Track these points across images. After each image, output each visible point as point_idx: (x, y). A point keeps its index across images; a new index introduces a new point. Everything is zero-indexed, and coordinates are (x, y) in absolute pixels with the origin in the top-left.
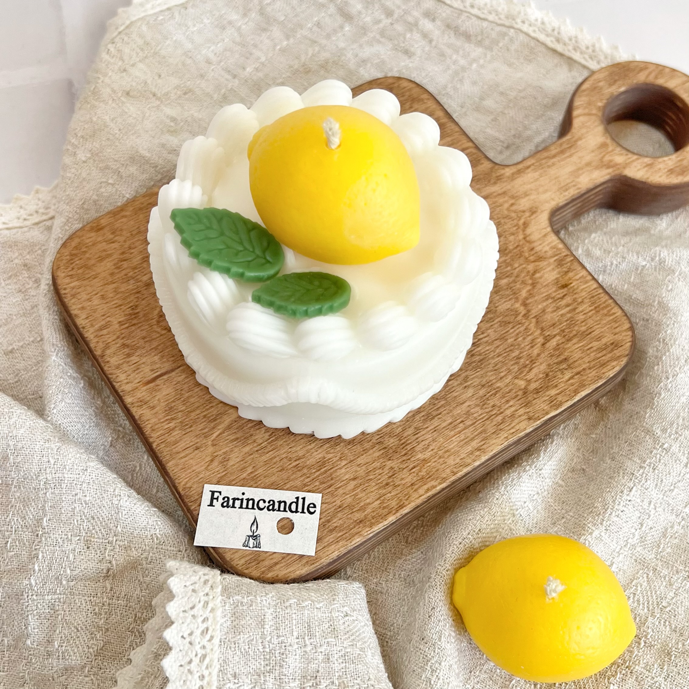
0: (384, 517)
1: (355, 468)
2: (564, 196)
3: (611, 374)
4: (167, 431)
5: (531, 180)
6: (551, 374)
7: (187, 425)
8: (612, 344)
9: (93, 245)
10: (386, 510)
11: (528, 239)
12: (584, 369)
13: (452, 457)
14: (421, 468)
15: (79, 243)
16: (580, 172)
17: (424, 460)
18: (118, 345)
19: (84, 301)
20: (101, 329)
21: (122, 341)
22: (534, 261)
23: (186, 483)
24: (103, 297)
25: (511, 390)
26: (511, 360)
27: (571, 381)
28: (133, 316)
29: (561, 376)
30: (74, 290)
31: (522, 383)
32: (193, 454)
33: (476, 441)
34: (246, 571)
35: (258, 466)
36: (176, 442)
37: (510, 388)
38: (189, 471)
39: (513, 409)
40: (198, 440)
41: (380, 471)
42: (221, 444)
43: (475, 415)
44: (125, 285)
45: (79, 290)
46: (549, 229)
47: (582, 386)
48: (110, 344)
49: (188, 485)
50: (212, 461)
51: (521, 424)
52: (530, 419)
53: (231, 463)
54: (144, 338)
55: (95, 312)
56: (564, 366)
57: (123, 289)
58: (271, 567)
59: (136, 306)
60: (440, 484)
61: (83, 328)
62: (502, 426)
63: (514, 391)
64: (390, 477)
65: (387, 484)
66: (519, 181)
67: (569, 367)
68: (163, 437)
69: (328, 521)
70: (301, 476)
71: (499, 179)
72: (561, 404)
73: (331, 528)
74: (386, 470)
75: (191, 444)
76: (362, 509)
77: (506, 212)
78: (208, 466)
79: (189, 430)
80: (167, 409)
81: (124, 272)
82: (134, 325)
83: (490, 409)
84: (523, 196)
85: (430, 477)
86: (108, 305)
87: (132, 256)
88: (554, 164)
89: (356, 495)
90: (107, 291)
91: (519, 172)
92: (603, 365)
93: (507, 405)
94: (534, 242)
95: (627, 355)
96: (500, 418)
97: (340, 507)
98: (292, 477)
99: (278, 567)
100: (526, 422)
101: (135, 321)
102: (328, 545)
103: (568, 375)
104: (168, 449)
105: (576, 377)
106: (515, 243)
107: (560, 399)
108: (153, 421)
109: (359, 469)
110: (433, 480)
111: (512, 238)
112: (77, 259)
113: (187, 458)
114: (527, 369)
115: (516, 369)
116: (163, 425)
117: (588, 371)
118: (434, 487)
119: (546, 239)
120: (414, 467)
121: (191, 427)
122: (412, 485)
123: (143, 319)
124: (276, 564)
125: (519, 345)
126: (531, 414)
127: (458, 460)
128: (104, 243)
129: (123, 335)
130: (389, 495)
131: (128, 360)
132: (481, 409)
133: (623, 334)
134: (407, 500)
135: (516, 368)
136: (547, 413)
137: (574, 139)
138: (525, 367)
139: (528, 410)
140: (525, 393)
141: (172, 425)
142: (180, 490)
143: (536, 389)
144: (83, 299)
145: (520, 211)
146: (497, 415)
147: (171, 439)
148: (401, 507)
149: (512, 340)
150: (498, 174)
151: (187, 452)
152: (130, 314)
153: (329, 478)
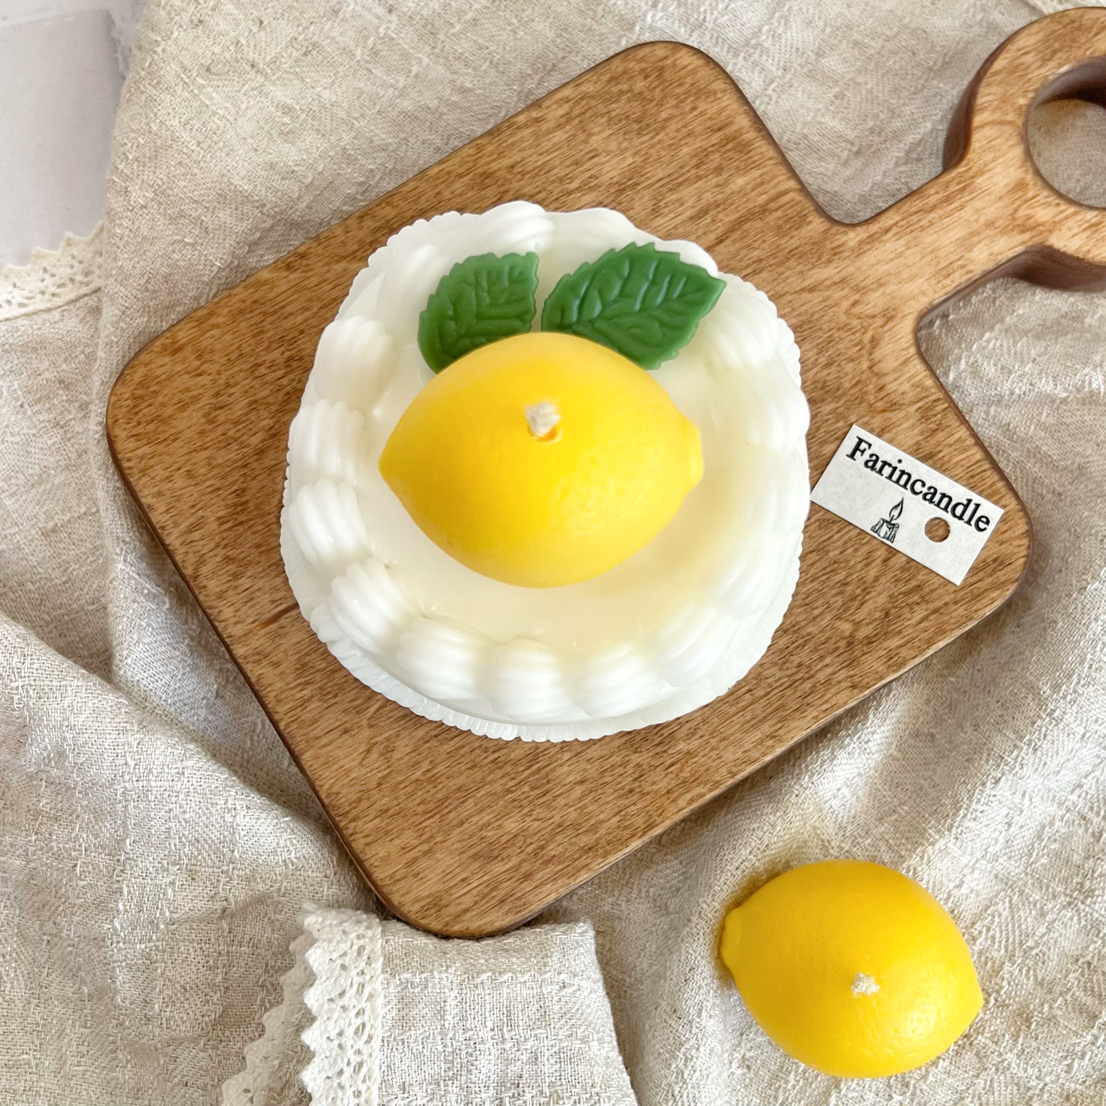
0: (625, 842)
1: (583, 765)
2: (944, 287)
3: (988, 611)
4: (299, 702)
5: (891, 256)
6: (893, 611)
7: (329, 693)
8: (995, 560)
9: (168, 378)
10: (628, 831)
11: (876, 369)
12: (946, 604)
13: (731, 749)
14: (683, 766)
15: (146, 375)
16: (975, 239)
17: (688, 753)
18: (218, 559)
19: (160, 481)
20: (190, 530)
21: (224, 551)
22: (883, 411)
23: (332, 786)
24: (190, 474)
25: (829, 638)
26: (832, 588)
27: (923, 625)
28: (239, 509)
29: (908, 615)
30: (144, 461)
31: (846, 627)
32: (341, 740)
33: (768, 723)
34: (423, 922)
35: (438, 761)
36: (314, 721)
37: (827, 635)
38: (336, 767)
39: (829, 670)
40: (347, 718)
41: (621, 770)
42: (382, 724)
43: (770, 680)
44: (223, 452)
45: (152, 462)
46: (913, 350)
47: (941, 632)
48: (206, 557)
49: (334, 790)
50: (368, 751)
51: (839, 696)
52: (854, 687)
53: (397, 755)
54: (258, 546)
55: (178, 501)
56: (915, 598)
57: (220, 461)
58: (459, 916)
59: (244, 490)
60: (710, 790)
61: (163, 528)
62: (809, 699)
63: (833, 640)
64: (636, 779)
65: (631, 791)
66: (869, 258)
67: (924, 600)
68: (294, 712)
69: (542, 848)
70: (502, 777)
71: (836, 252)
72: (904, 663)
73: (545, 858)
74: (630, 769)
75: (338, 723)
76: (593, 829)
77: (843, 318)
78: (364, 759)
79: (333, 701)
80: (298, 666)
81: (220, 430)
82: (241, 523)
83: (794, 670)
84: (874, 286)
85: (695, 780)
86: (199, 488)
87: (232, 399)
88: (931, 224)
89: (584, 807)
90: (195, 464)
91: (872, 239)
92: (977, 597)
93: (821, 665)
94: (886, 374)
95: (1017, 580)
96: (808, 685)
97: (560, 826)
98: (489, 779)
99: (468, 915)
100: (847, 692)
101: (242, 518)
102: (541, 883)
103: (920, 613)
104: (303, 731)
105: (932, 617)
106: (854, 378)
107: (903, 655)
108: (279, 685)
109: (589, 767)
110: (700, 784)
111: (849, 367)
112: (143, 406)
113: (330, 747)
114: (857, 603)
115: (839, 603)
116: (293, 692)
117: (952, 607)
118: (702, 796)
119: (906, 369)
120: (672, 765)
121: (335, 696)
122: (668, 792)
123: (255, 513)
124: (466, 911)
125: (847, 561)
126: (856, 679)
127: (739, 754)
128: (186, 376)
129: (225, 542)
130: (633, 808)
131: (235, 584)
132: (781, 669)
133: (1015, 543)
134: (660, 815)
135: (839, 600)
136: (882, 678)
137: (970, 174)
138: (853, 599)
139: (852, 672)
140: (850, 644)
141: (307, 693)
142: (323, 797)
143: (867, 637)
144: (158, 478)
145: (868, 316)
146: (804, 680)
147: (307, 716)
148: (651, 826)
149: (837, 552)
150: (836, 244)
151: (330, 737)
152: (236, 505)
153: (545, 781)
